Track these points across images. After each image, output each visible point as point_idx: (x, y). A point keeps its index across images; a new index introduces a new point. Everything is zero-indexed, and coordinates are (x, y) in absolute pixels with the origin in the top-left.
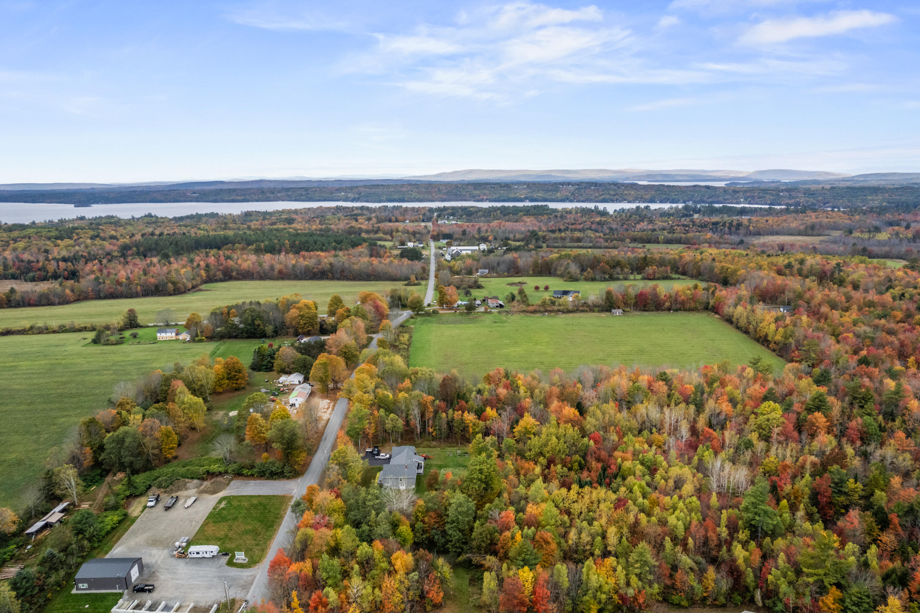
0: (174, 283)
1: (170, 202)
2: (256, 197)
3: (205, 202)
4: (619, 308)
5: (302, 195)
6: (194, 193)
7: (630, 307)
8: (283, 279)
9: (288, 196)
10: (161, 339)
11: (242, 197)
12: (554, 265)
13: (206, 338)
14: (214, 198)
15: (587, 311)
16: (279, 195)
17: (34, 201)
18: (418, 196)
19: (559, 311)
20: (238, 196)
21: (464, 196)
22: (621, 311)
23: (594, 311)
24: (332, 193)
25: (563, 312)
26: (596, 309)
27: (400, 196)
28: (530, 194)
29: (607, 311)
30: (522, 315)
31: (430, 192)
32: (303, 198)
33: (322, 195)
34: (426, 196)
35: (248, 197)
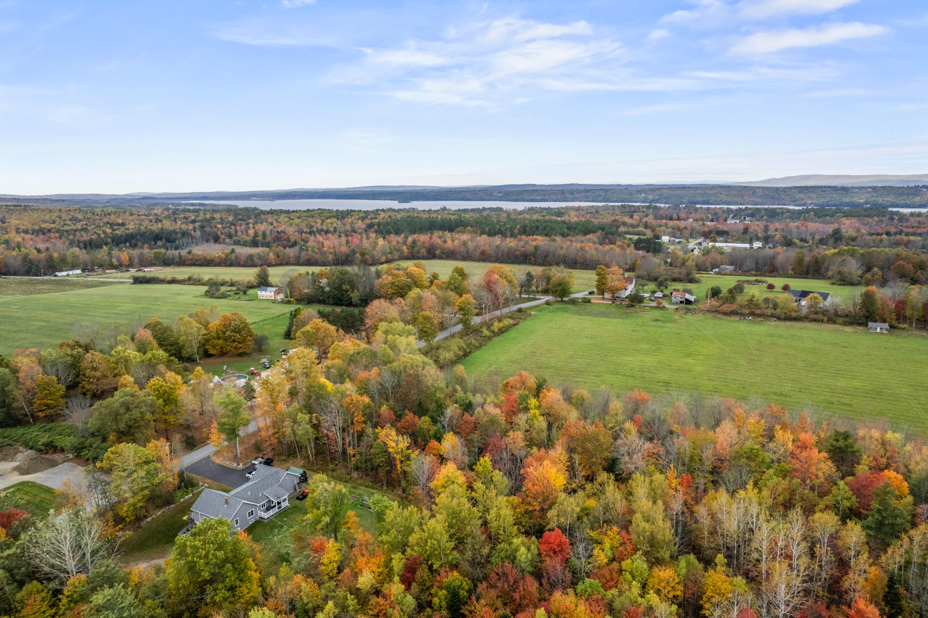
0: (363, 254)
1: (477, 200)
2: (554, 197)
3: (507, 201)
4: (884, 321)
5: (600, 196)
6: (500, 193)
7: (911, 324)
8: (484, 260)
9: (586, 197)
10: (261, 298)
11: (542, 197)
12: (826, 264)
13: (296, 300)
14: (515, 197)
15: (822, 321)
16: (578, 195)
17: (373, 199)
18: (726, 199)
19: (772, 316)
20: (538, 196)
21: (783, 199)
22: (886, 325)
23: (835, 322)
24: (631, 195)
25: (779, 318)
26: (841, 320)
27: (705, 199)
28: (873, 199)
29: (860, 324)
30: (709, 315)
31: (742, 194)
32: (600, 198)
33: (621, 196)
34: (736, 199)
35: (547, 197)
